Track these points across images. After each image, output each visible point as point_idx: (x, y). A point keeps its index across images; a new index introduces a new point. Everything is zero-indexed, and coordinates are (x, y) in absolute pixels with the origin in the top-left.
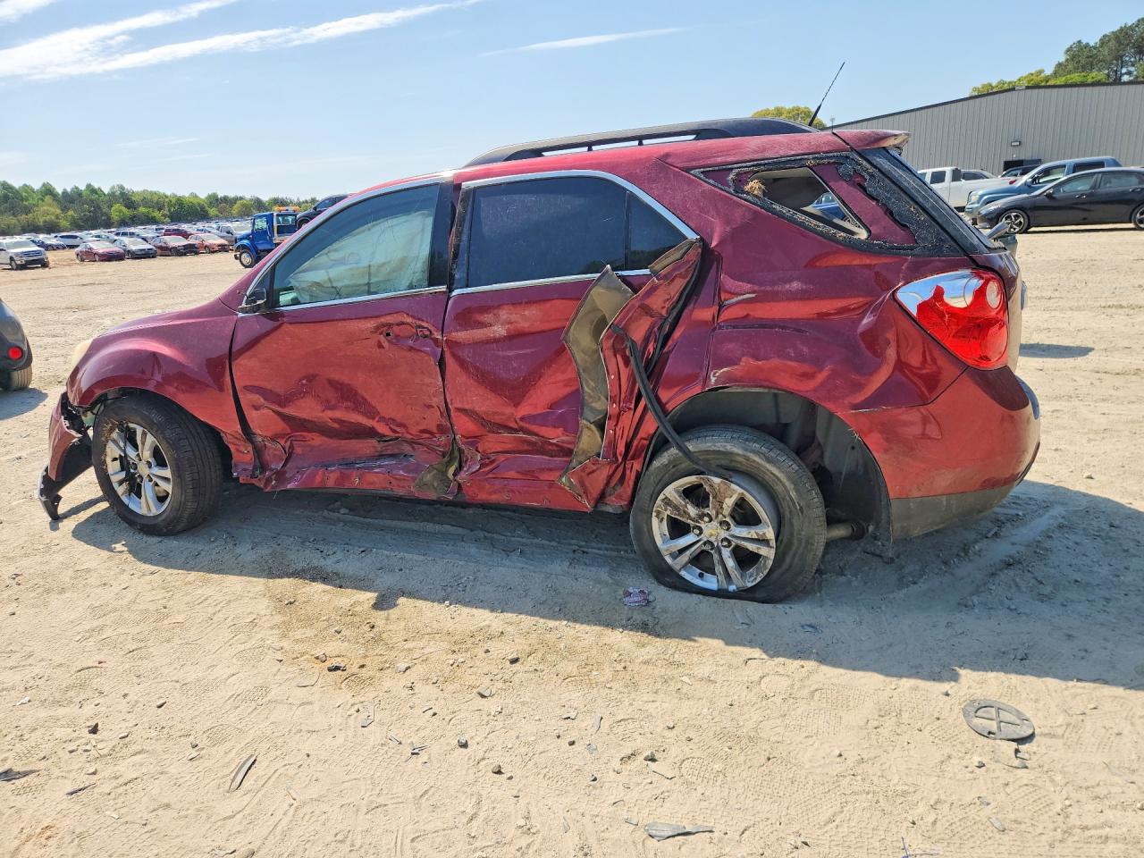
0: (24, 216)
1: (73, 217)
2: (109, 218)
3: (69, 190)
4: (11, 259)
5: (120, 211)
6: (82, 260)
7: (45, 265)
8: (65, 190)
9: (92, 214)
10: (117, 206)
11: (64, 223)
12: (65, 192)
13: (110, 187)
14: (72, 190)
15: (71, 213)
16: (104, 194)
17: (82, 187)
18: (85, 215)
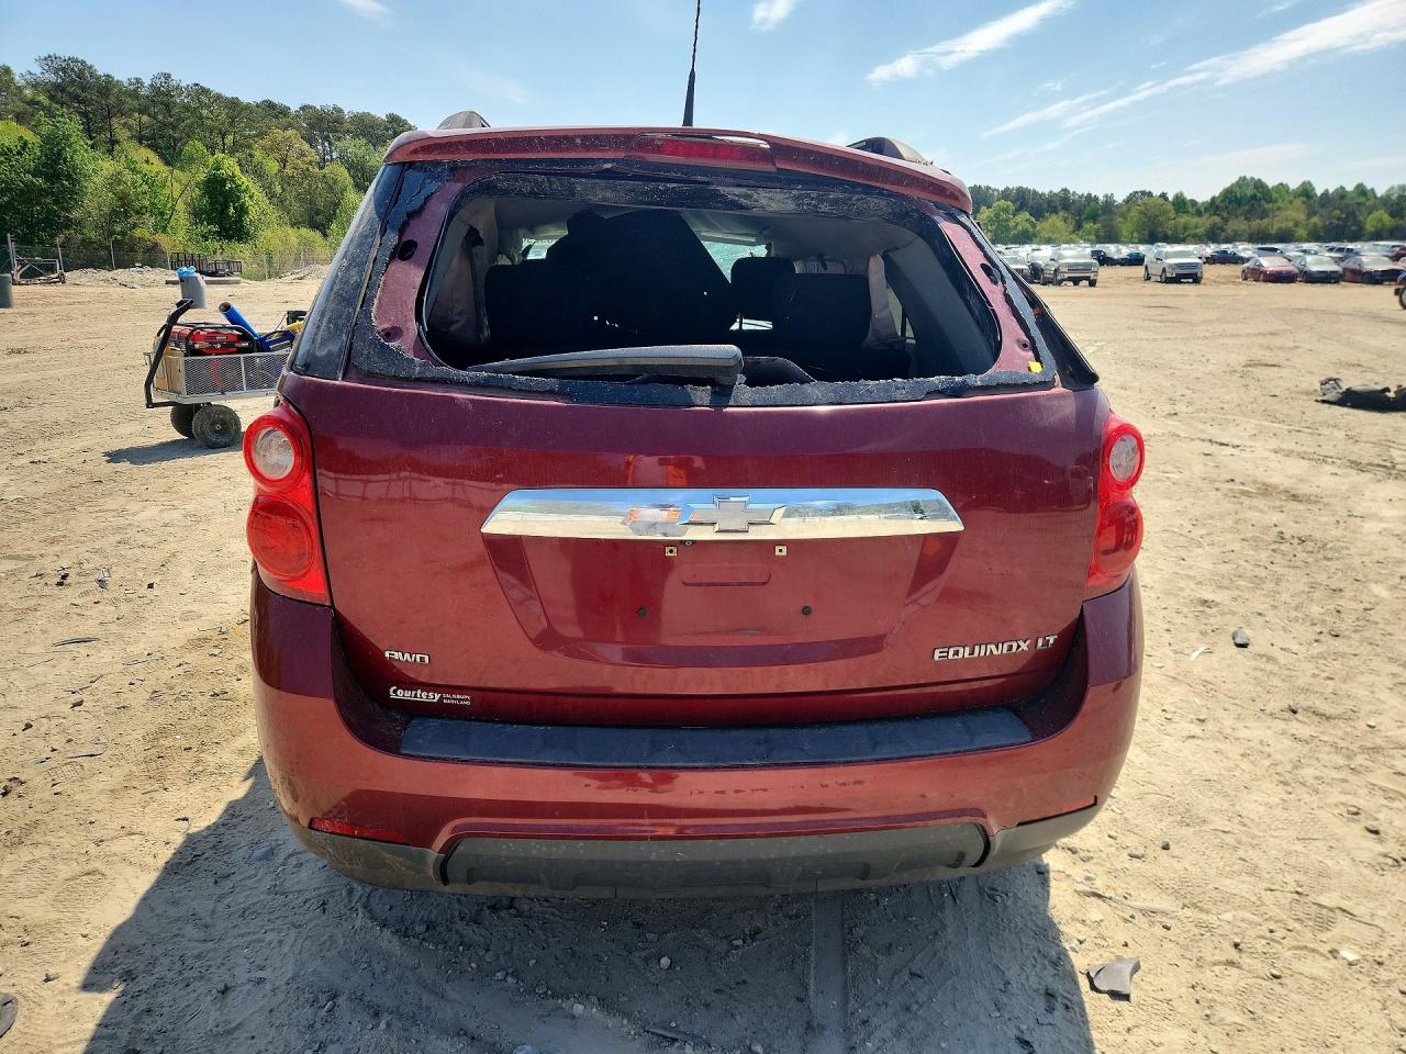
0: (1258, 221)
1: (1315, 225)
2: (1361, 228)
3: (1331, 191)
4: (1164, 270)
5: (1380, 220)
6: (1246, 279)
7: (1196, 280)
8: (1327, 191)
9: (1340, 223)
10: (1376, 214)
11: (1302, 232)
12: (1326, 193)
13: (1387, 188)
14: (1336, 191)
15: (1315, 219)
16: (1376, 197)
17: (1350, 187)
18: (1331, 223)
